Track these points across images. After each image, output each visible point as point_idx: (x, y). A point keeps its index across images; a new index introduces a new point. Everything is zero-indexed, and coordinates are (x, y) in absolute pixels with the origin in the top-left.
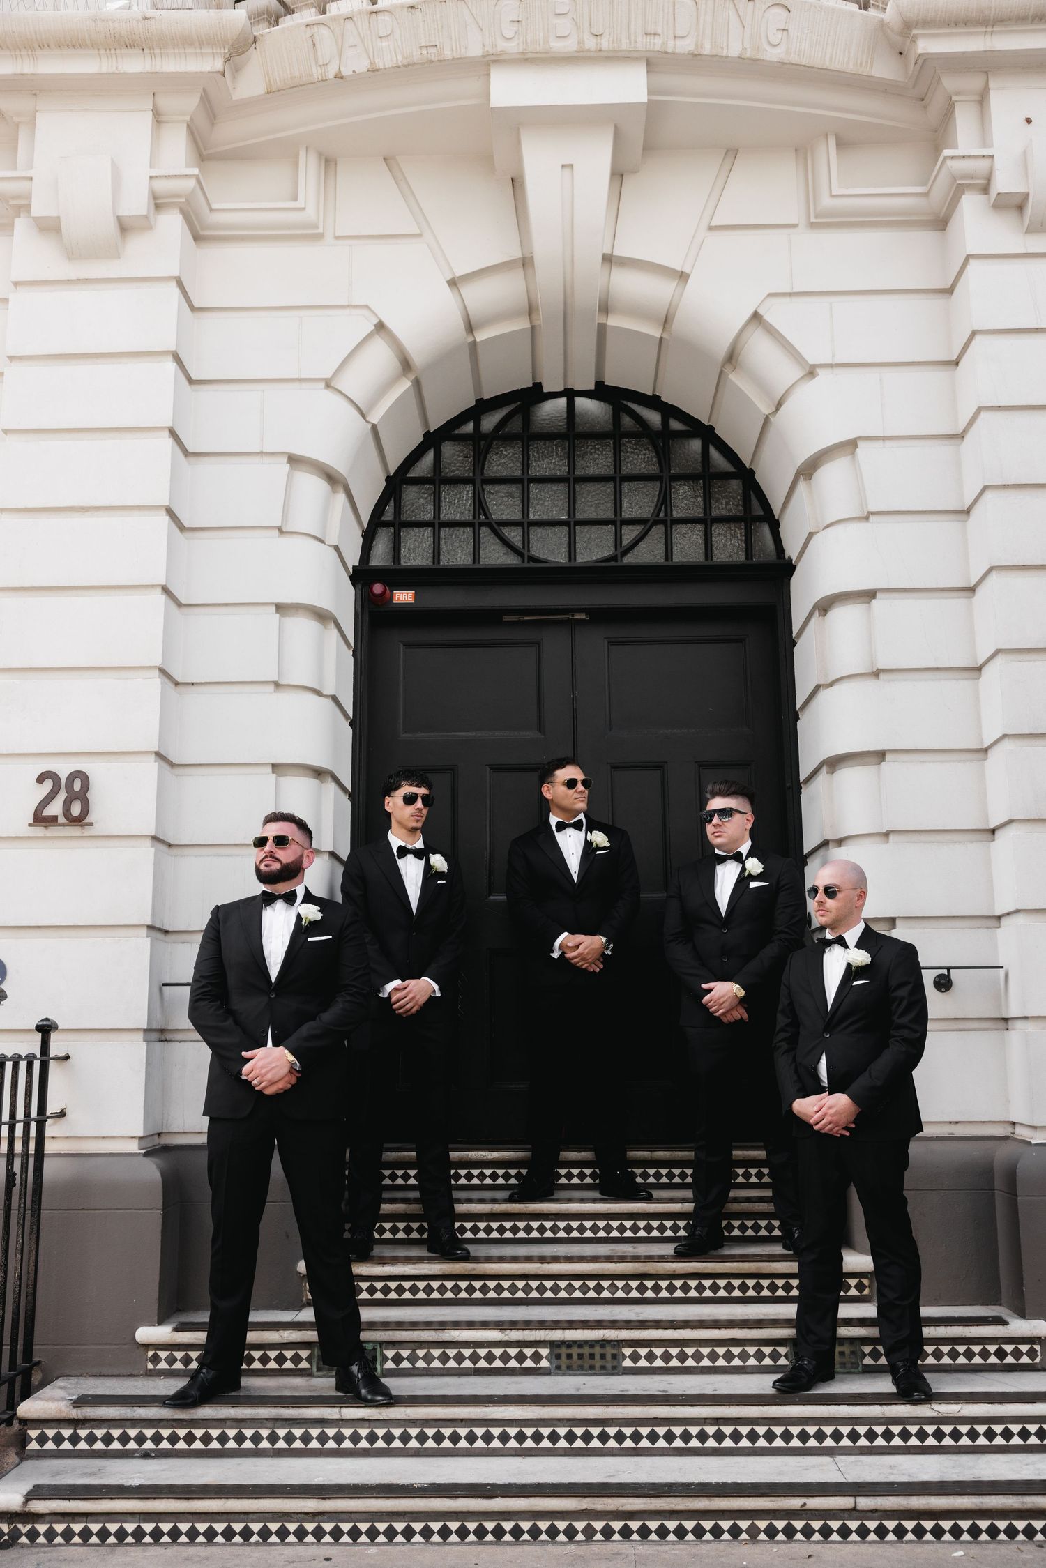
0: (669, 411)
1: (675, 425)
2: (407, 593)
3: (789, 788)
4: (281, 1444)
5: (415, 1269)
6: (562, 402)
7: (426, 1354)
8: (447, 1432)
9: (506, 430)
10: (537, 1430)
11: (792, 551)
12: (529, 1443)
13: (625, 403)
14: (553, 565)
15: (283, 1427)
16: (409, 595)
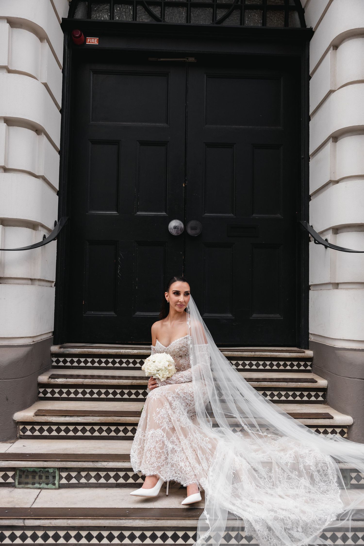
3: (303, 158)
5: (84, 419)
7: (86, 475)
8: (95, 534)
10: (154, 533)
11: (311, 22)
16: (95, 40)
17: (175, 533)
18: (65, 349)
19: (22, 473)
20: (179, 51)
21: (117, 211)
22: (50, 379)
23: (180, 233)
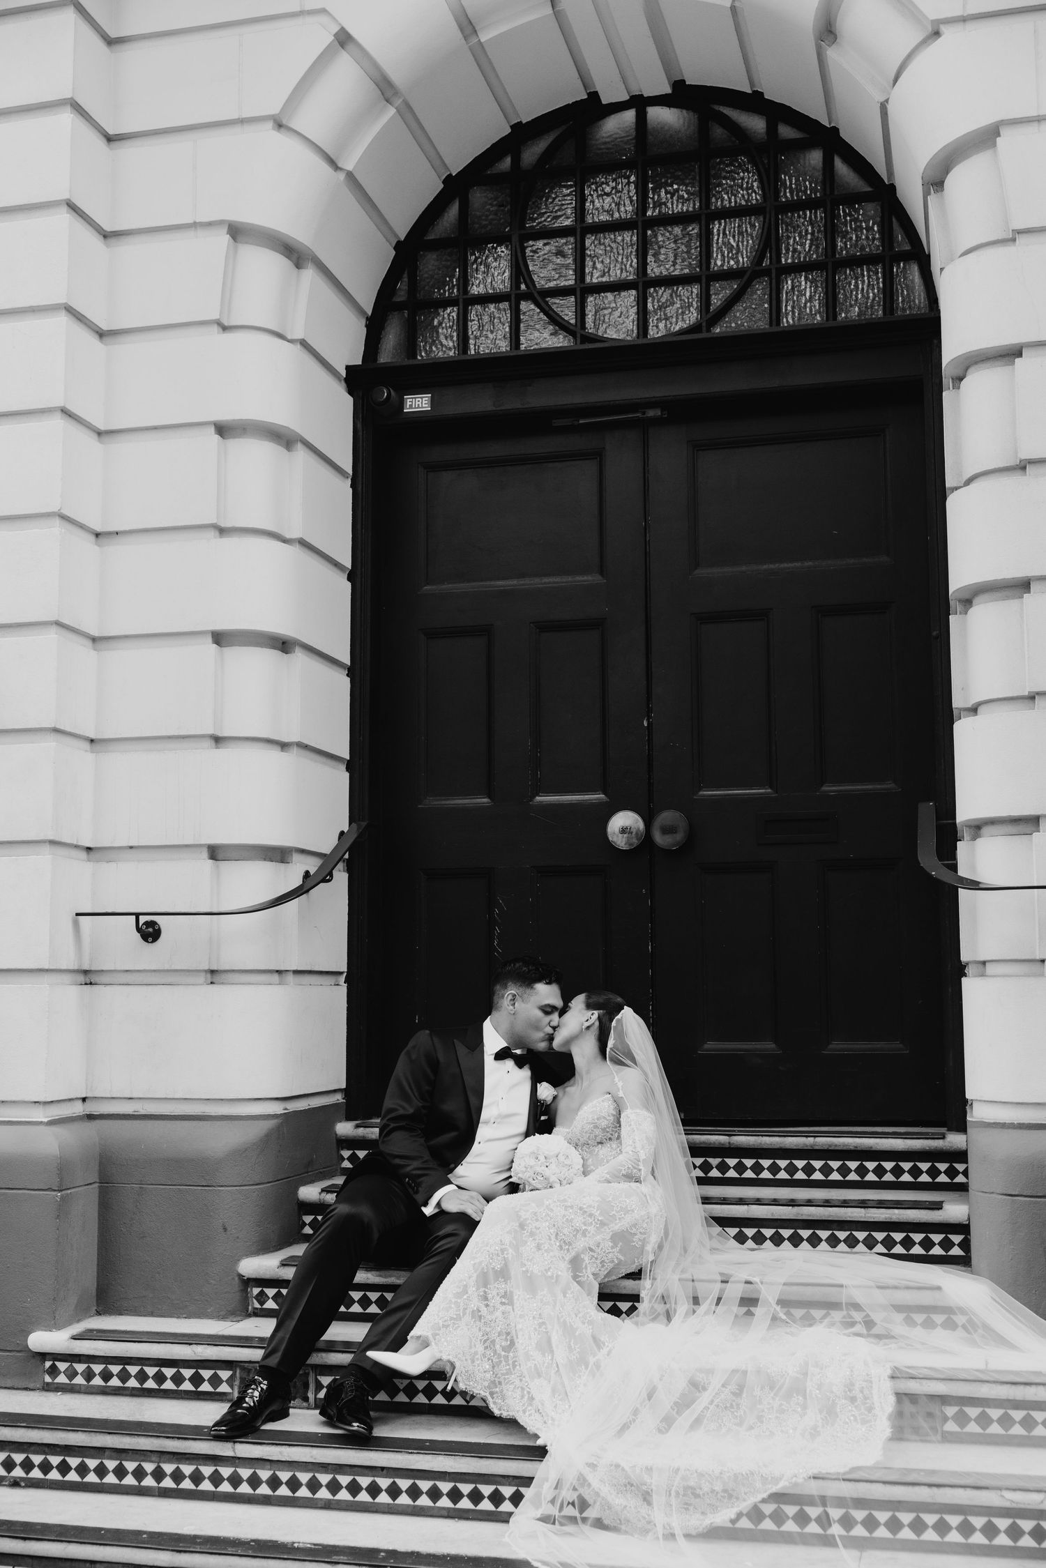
0: (778, 113)
1: (786, 132)
2: (422, 398)
4: (168, 1483)
6: (629, 116)
8: (364, 1481)
9: (555, 163)
10: (475, 1487)
12: (465, 1504)
13: (716, 107)
14: (613, 344)
15: (170, 1461)
16: (424, 399)
17: (518, 1490)
18: (368, 1130)
19: (246, 1374)
20: (617, 402)
21: (489, 798)
22: (324, 1194)
23: (635, 842)
